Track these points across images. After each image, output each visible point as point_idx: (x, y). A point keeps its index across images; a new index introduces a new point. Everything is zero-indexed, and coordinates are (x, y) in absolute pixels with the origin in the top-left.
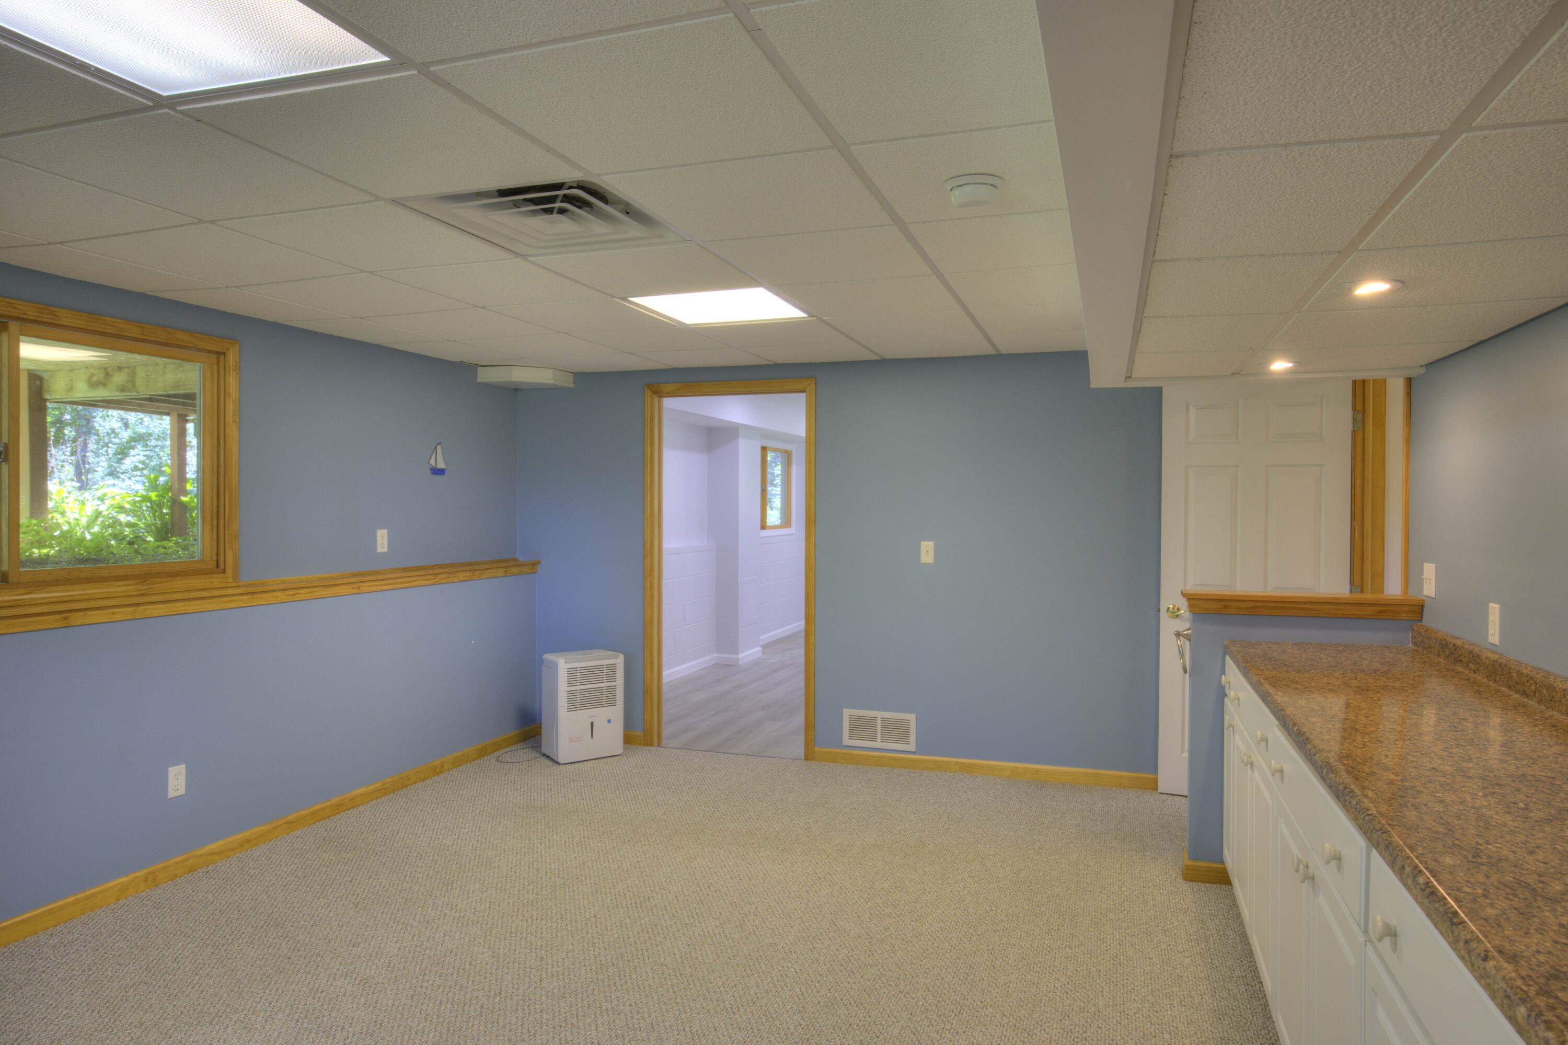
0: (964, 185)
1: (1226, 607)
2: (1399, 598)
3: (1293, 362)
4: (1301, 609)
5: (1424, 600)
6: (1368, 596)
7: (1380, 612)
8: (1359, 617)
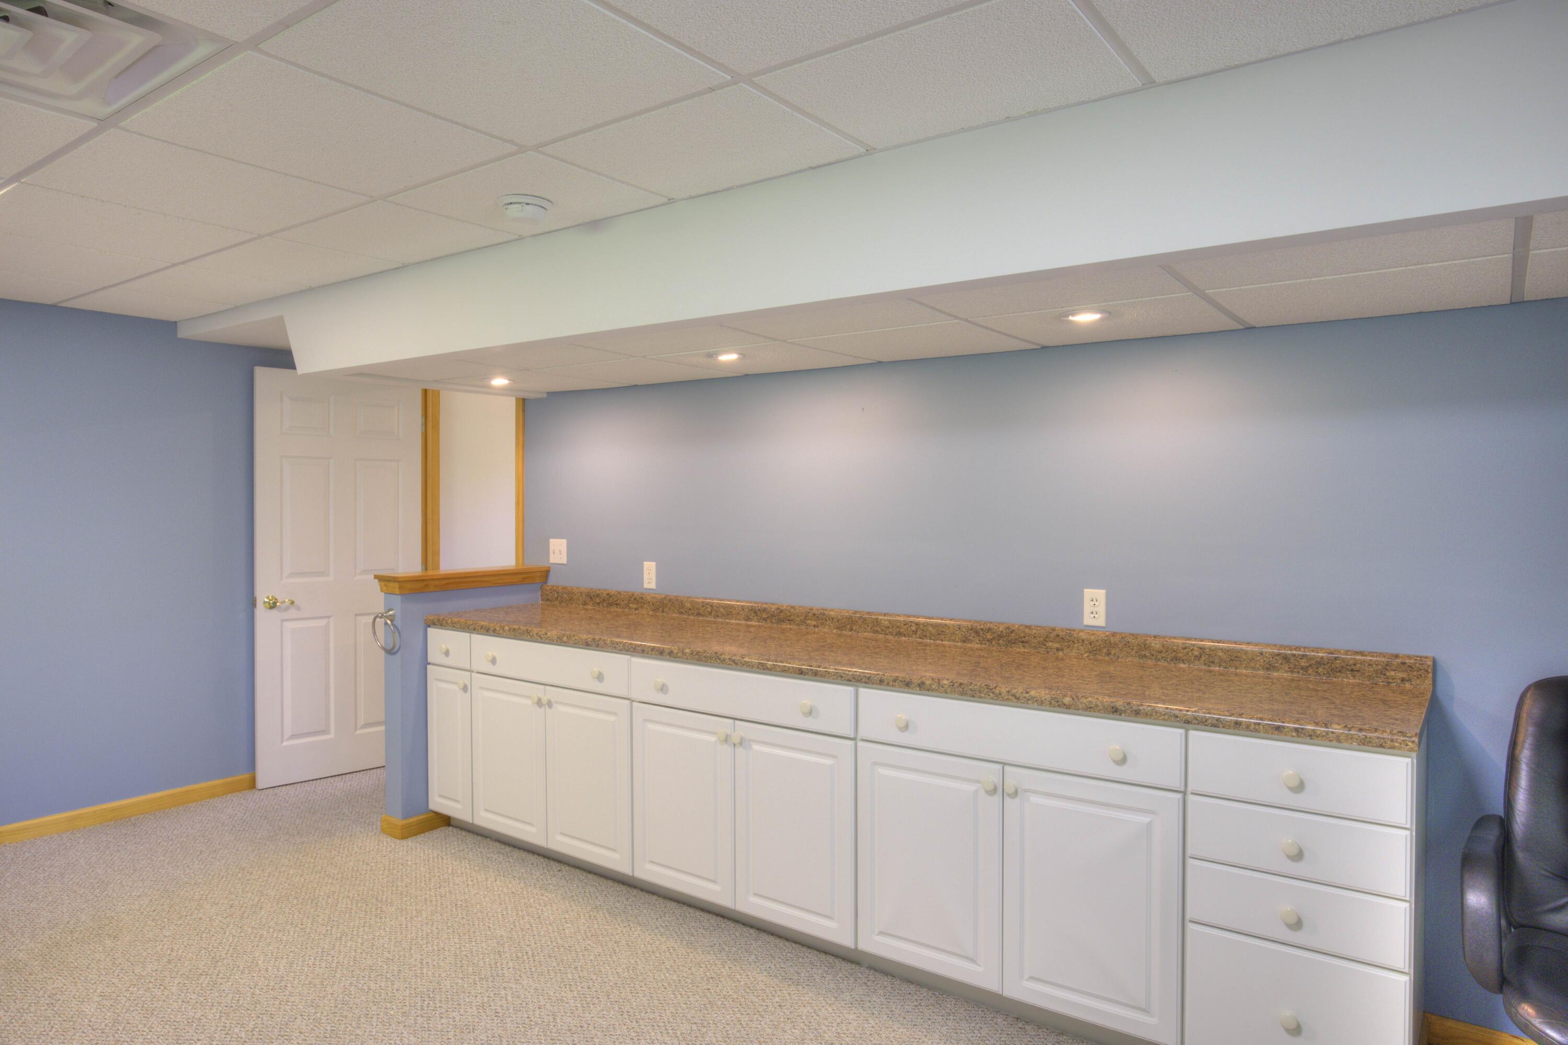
0: (532, 204)
1: (427, 586)
2: (514, 568)
3: (509, 380)
4: (473, 582)
5: (550, 567)
6: (430, 573)
7: (525, 578)
8: (512, 584)
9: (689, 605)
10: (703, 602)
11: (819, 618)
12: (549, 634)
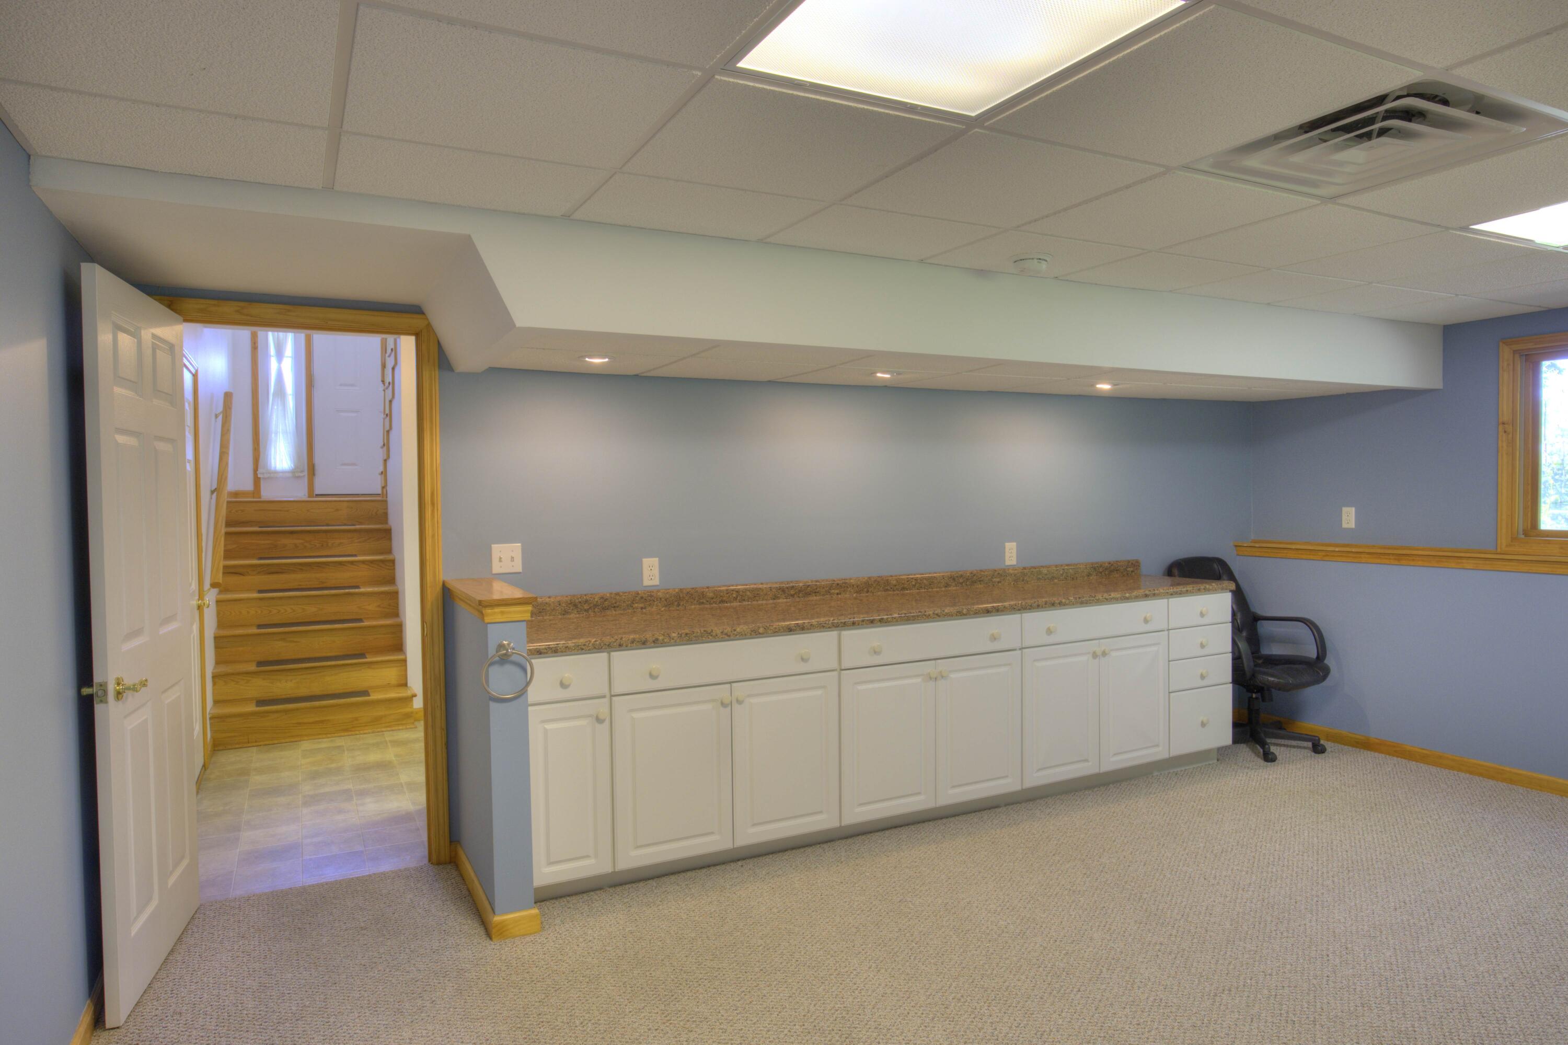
9: (711, 595)
10: (727, 590)
11: (842, 586)
12: (738, 630)
